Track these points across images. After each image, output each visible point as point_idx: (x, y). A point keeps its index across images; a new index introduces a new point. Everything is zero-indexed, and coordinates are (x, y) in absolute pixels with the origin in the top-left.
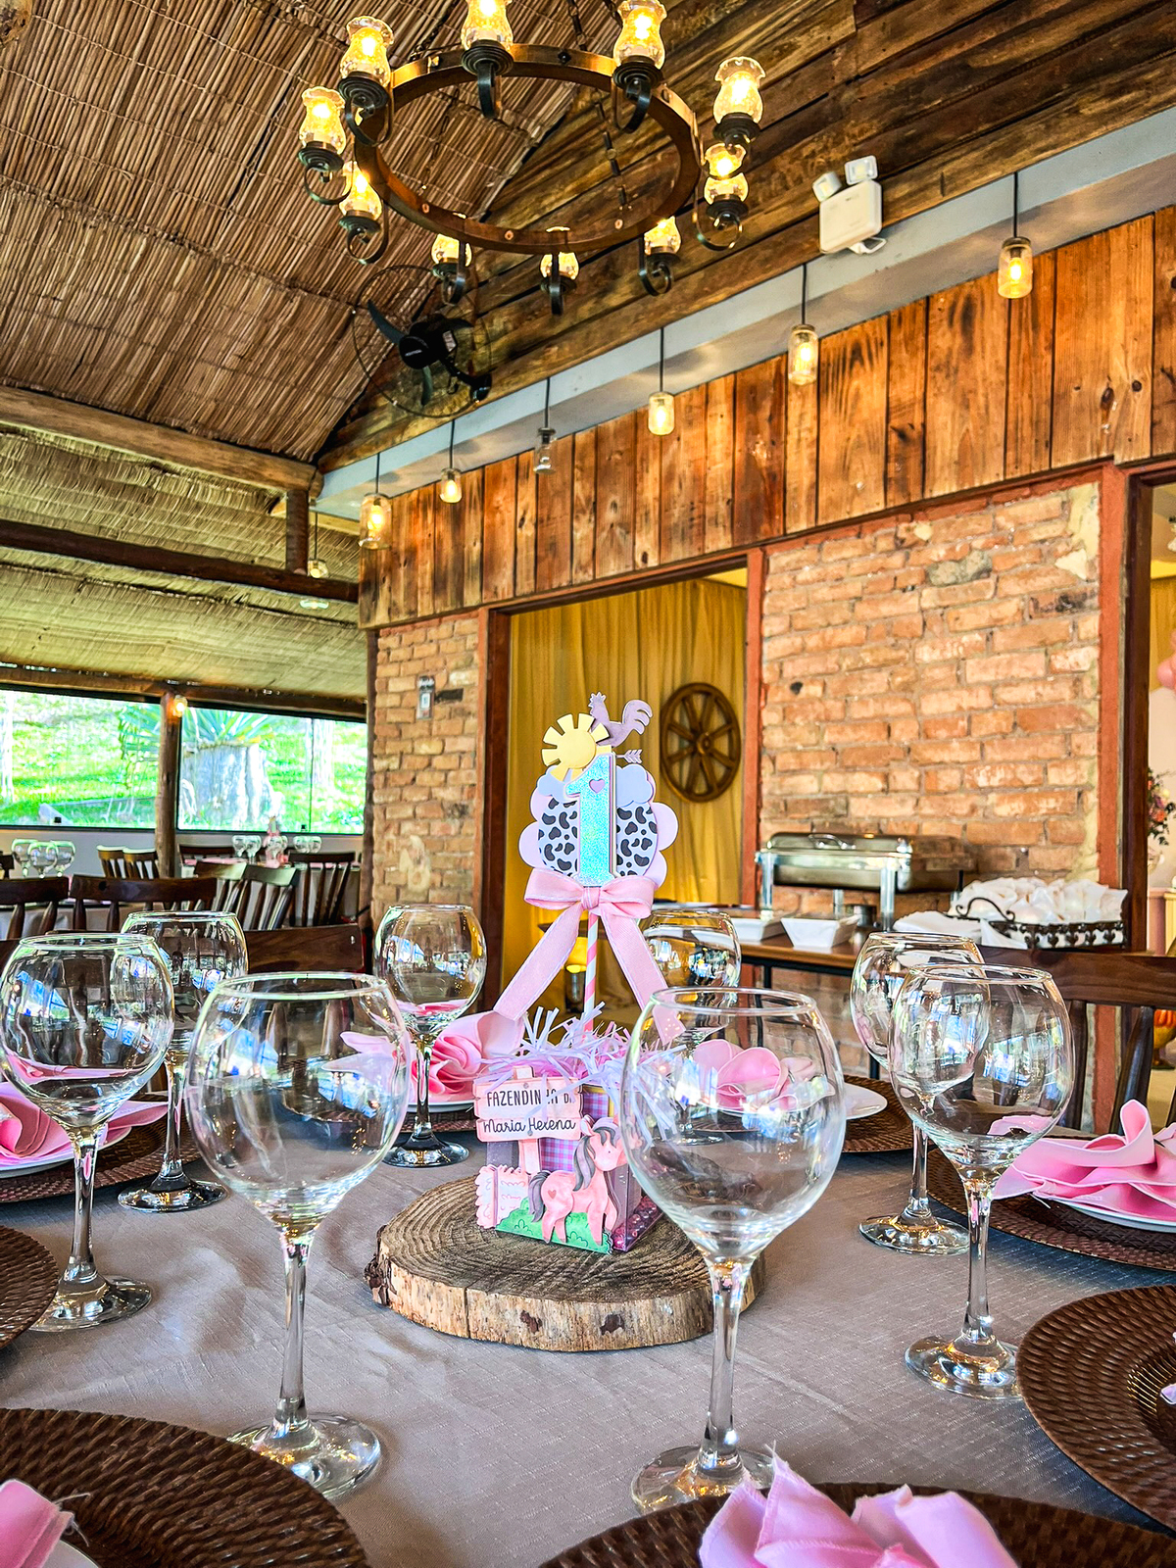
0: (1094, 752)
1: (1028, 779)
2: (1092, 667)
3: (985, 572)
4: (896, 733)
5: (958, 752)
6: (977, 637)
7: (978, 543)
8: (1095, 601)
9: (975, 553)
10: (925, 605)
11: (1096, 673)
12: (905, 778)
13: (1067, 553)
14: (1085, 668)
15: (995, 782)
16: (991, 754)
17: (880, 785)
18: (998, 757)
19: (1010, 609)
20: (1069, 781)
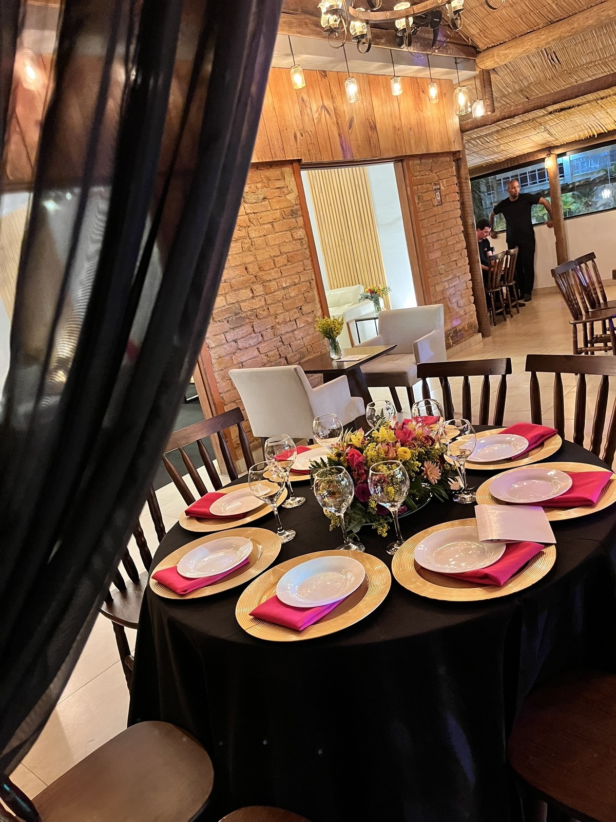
0: (311, 267)
1: (297, 281)
2: (305, 237)
3: (264, 199)
4: (250, 270)
5: (274, 274)
6: (269, 226)
7: (259, 185)
8: (300, 213)
9: (260, 190)
10: (247, 212)
11: (306, 239)
12: (259, 289)
13: (288, 194)
14: (303, 237)
15: (288, 284)
16: (285, 274)
17: (251, 295)
18: (286, 274)
19: (278, 214)
20: (307, 279)
